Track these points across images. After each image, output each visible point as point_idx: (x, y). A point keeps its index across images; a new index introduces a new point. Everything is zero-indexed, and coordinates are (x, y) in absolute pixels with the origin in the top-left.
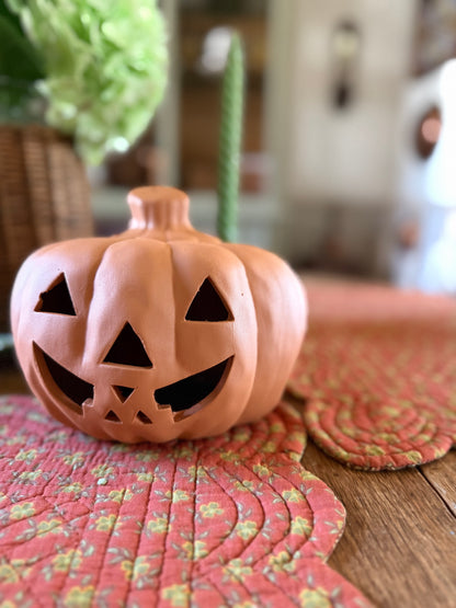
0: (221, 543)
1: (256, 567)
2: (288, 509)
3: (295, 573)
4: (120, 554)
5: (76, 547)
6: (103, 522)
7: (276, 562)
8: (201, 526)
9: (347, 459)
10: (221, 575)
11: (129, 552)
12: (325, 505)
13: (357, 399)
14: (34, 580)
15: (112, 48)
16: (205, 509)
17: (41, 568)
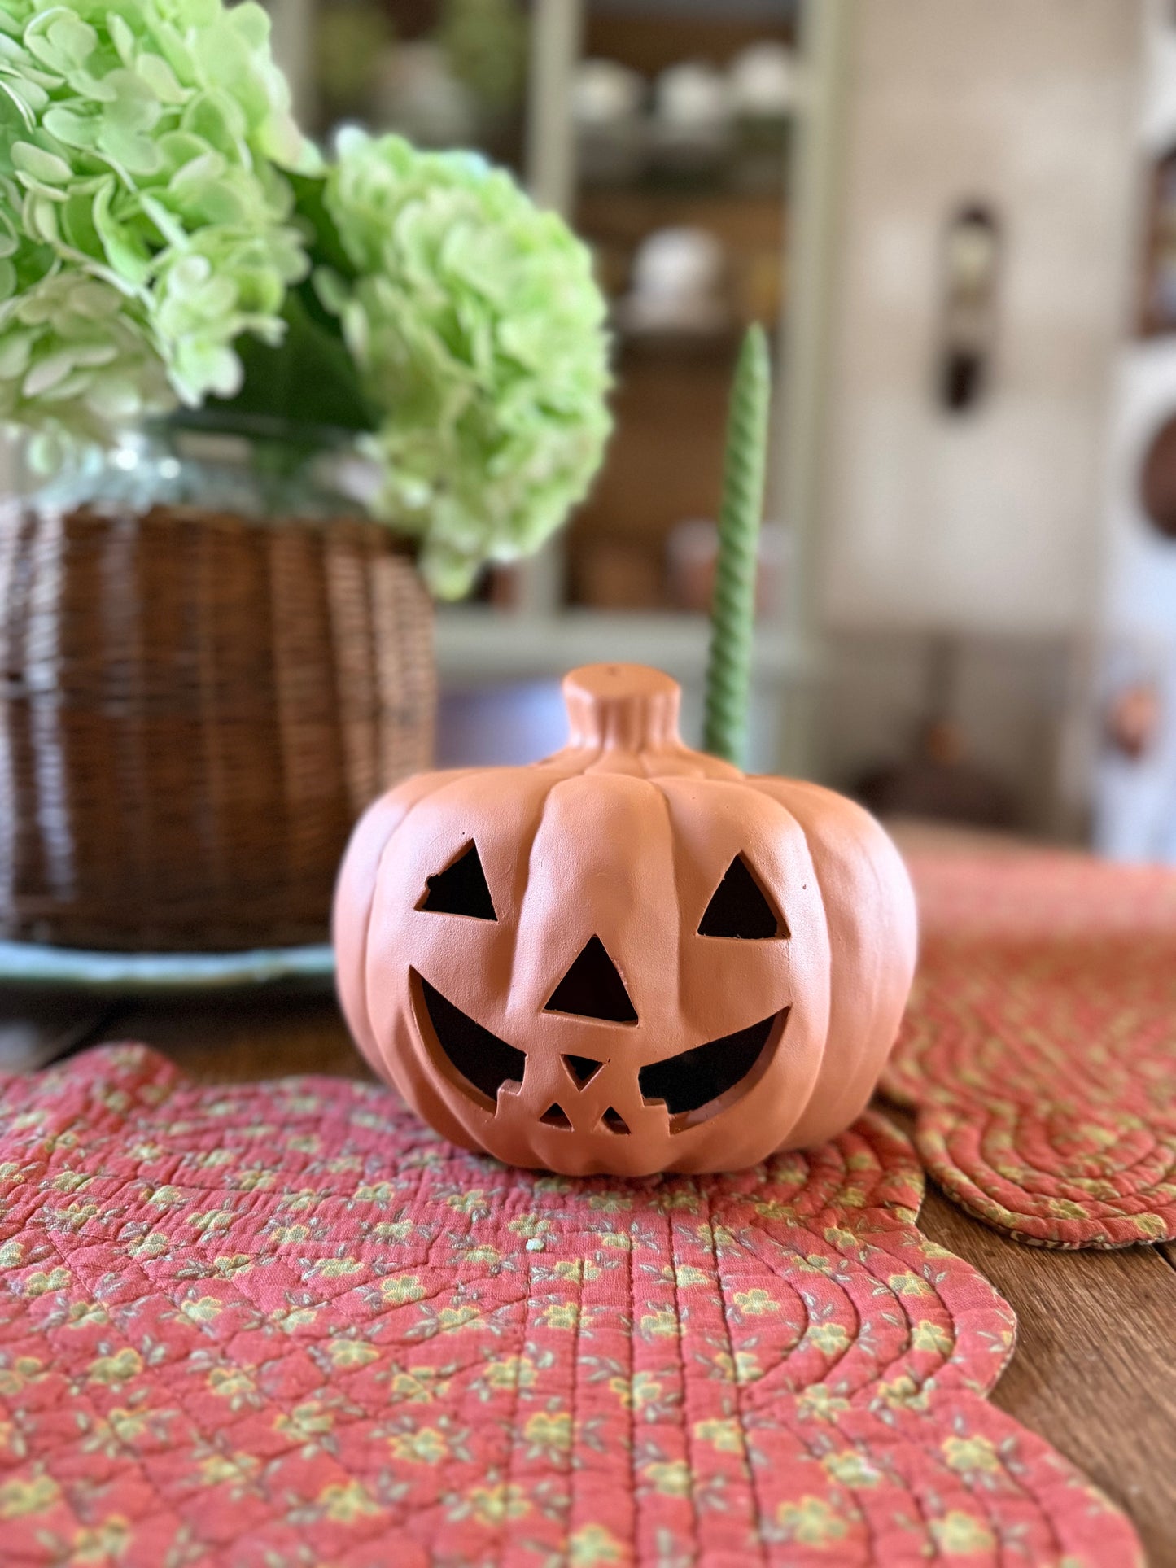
0: (785, 1358)
1: (857, 1397)
2: (903, 1308)
3: (930, 1412)
4: (603, 1365)
5: (519, 1352)
6: (560, 1315)
7: (891, 1394)
8: (741, 1329)
9: (1011, 1224)
10: (792, 1407)
11: (619, 1364)
12: (975, 1304)
13: (1024, 1109)
14: (459, 1400)
15: (513, 369)
16: (745, 1301)
17: (466, 1382)
